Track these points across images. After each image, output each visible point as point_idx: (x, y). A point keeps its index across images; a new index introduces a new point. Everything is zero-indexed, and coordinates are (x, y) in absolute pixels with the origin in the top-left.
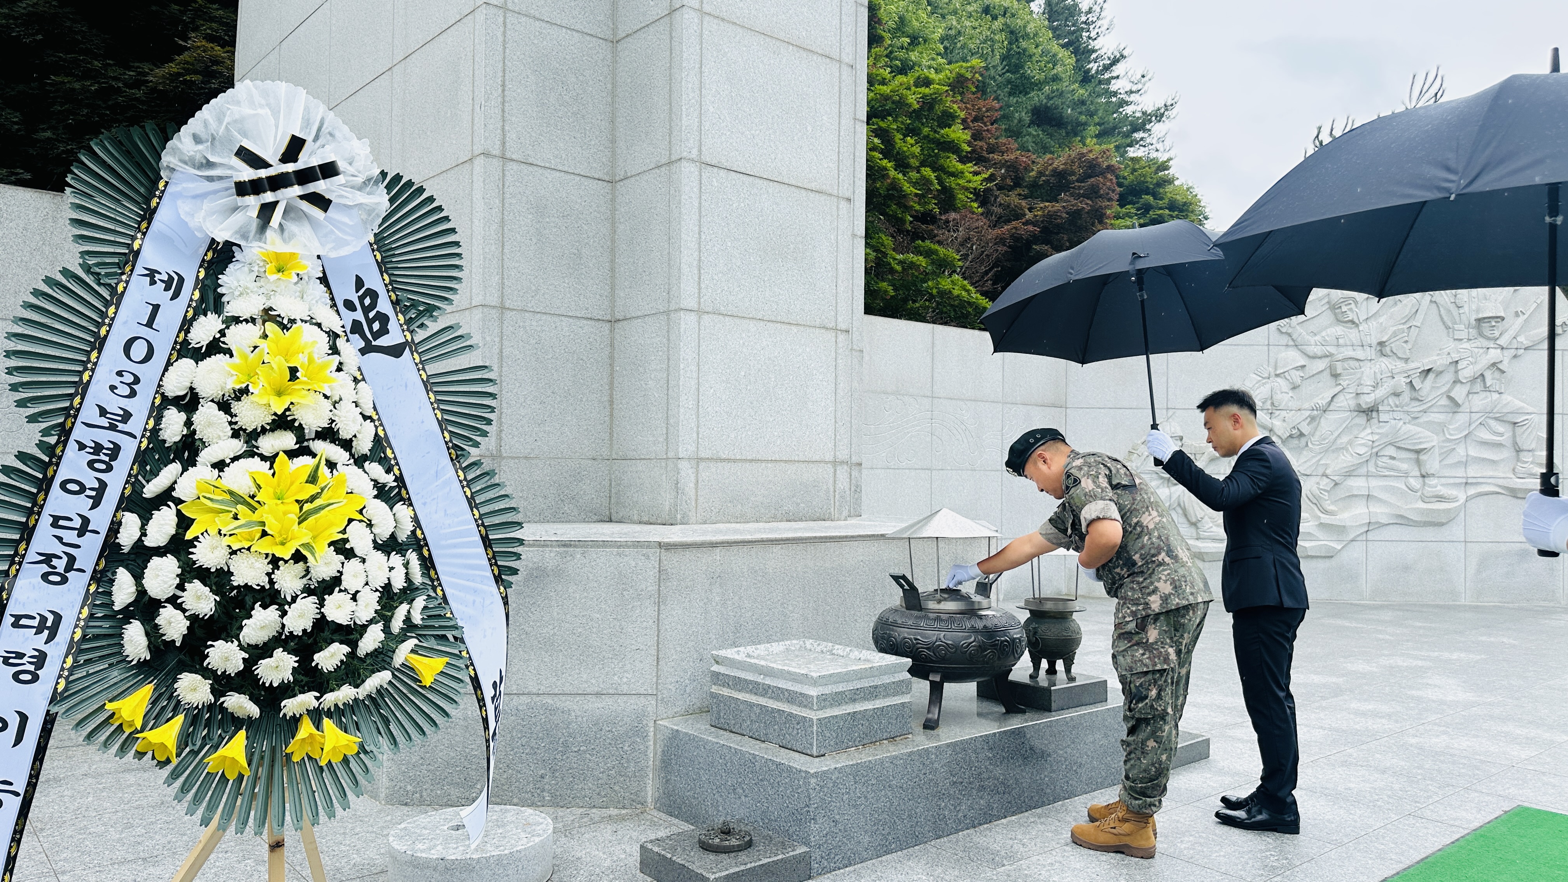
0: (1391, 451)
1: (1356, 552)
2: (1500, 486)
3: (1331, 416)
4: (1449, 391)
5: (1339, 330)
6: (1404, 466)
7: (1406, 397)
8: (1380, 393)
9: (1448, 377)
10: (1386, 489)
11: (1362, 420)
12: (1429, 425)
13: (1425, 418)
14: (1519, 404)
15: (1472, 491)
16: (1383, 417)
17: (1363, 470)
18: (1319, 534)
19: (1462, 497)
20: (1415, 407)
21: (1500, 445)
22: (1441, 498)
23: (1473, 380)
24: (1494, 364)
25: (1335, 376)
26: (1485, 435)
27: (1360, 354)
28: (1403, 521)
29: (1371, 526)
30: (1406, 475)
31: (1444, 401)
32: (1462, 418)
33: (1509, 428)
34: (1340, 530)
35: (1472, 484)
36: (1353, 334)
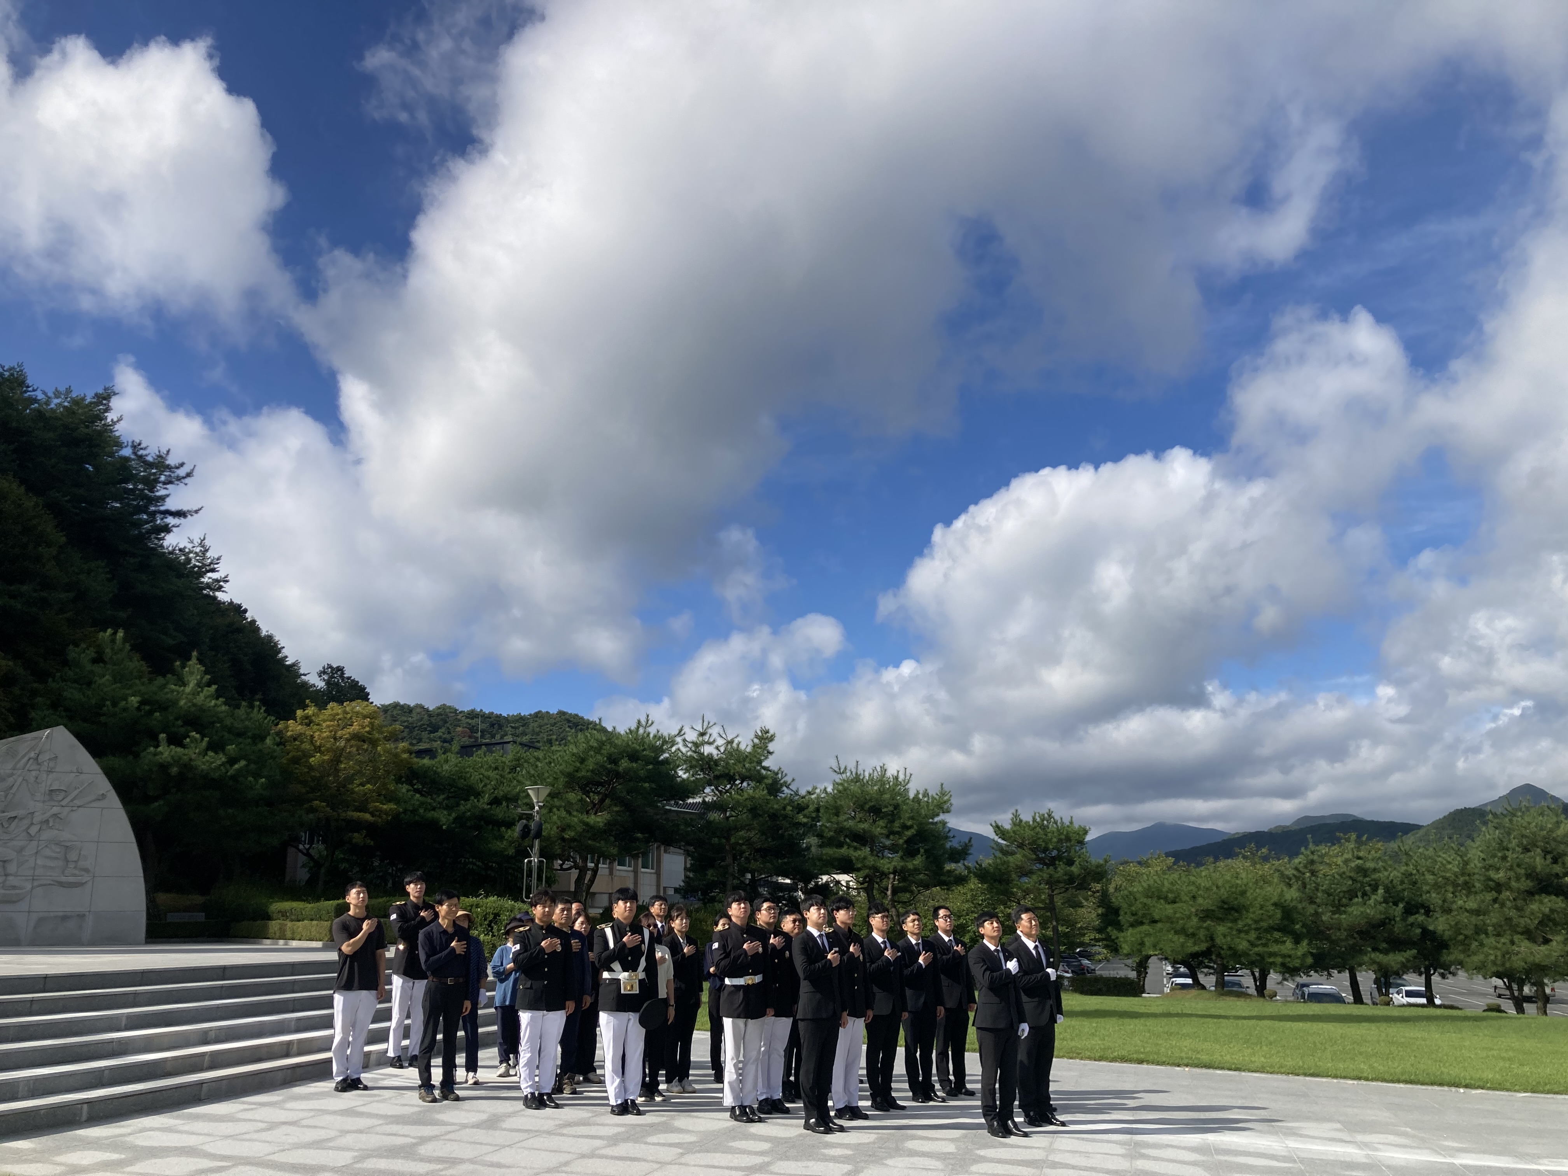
2: (53, 881)
4: (28, 828)
9: (26, 822)
14: (69, 836)
15: (36, 883)
19: (29, 886)
21: (57, 858)
22: (14, 887)
24: (55, 815)
31: (23, 834)
32: (34, 843)
33: (63, 850)
35: (37, 880)
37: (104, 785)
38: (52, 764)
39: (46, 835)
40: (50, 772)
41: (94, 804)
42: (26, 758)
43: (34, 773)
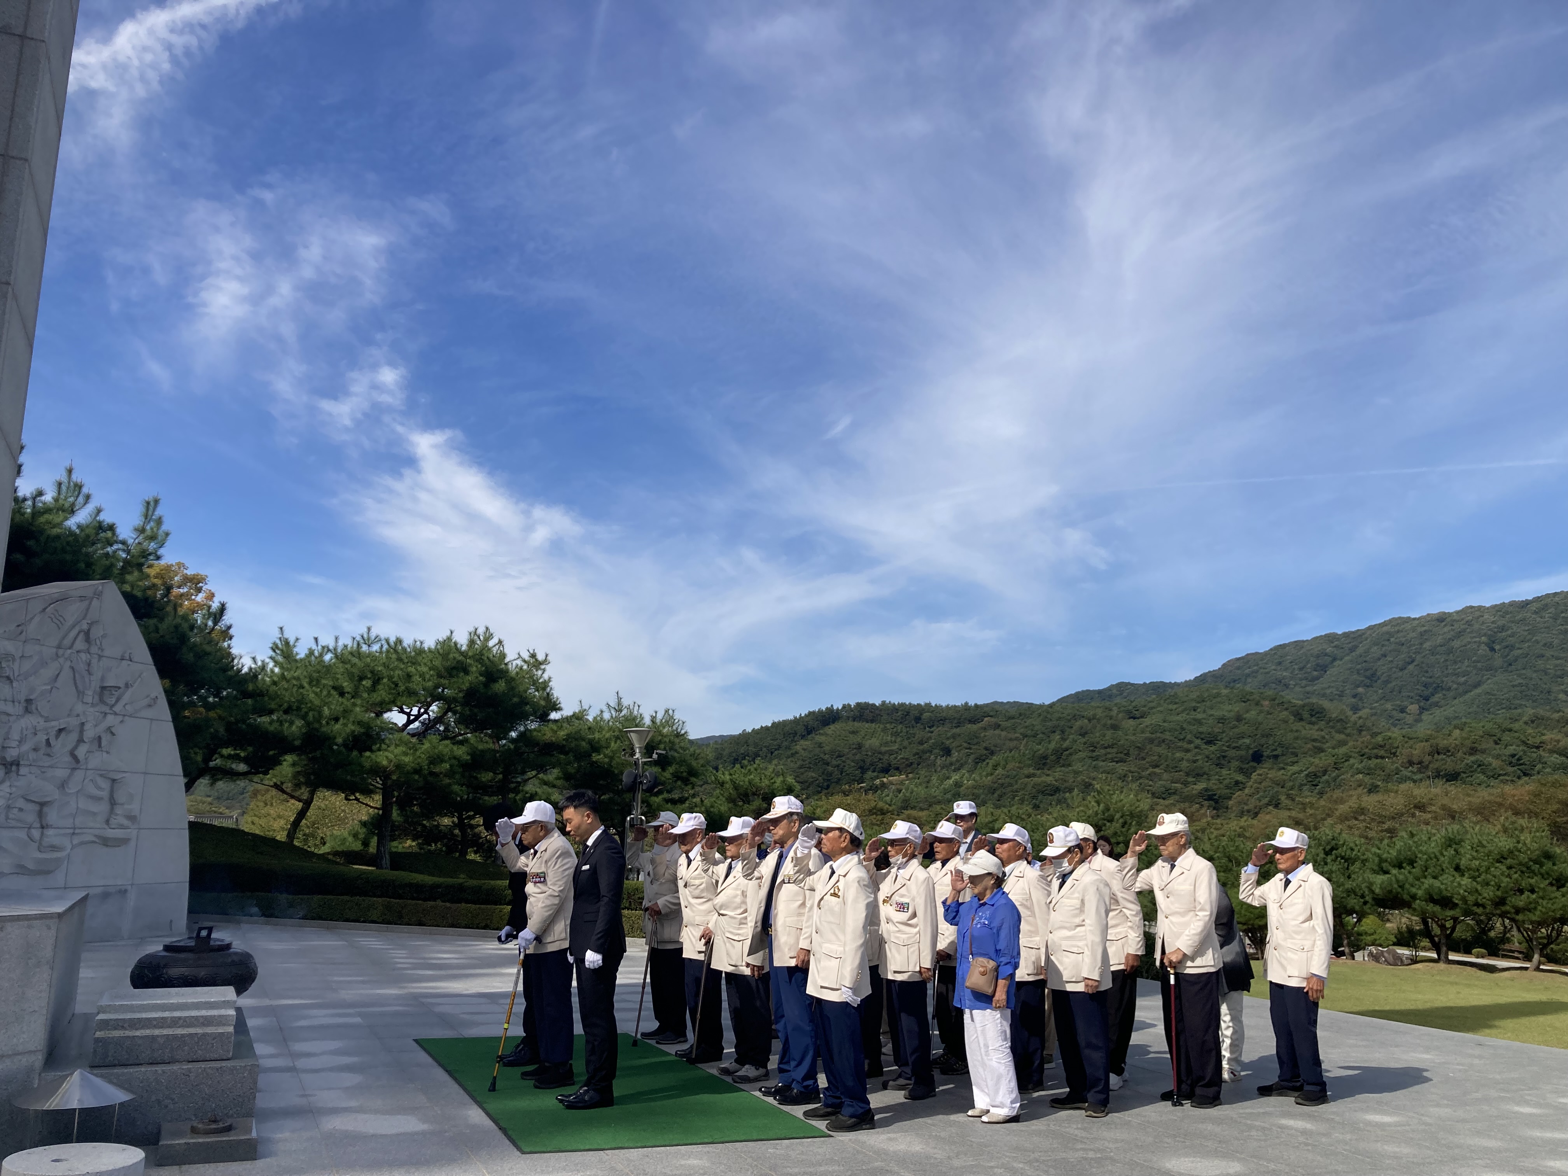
0: (21, 803)
2: (96, 836)
4: (74, 748)
6: (29, 818)
7: (42, 752)
8: (23, 748)
9: (75, 737)
10: (11, 839)
11: (9, 773)
12: (53, 779)
13: (51, 773)
14: (119, 763)
15: (76, 841)
19: (67, 845)
20: (46, 762)
21: (99, 799)
22: (54, 848)
23: (93, 741)
24: (108, 728)
26: (92, 790)
27: (10, 709)
30: (29, 826)
31: (68, 759)
32: (80, 774)
33: (109, 786)
35: (78, 834)
36: (7, 690)
39: (95, 760)
40: (102, 656)
42: (75, 631)
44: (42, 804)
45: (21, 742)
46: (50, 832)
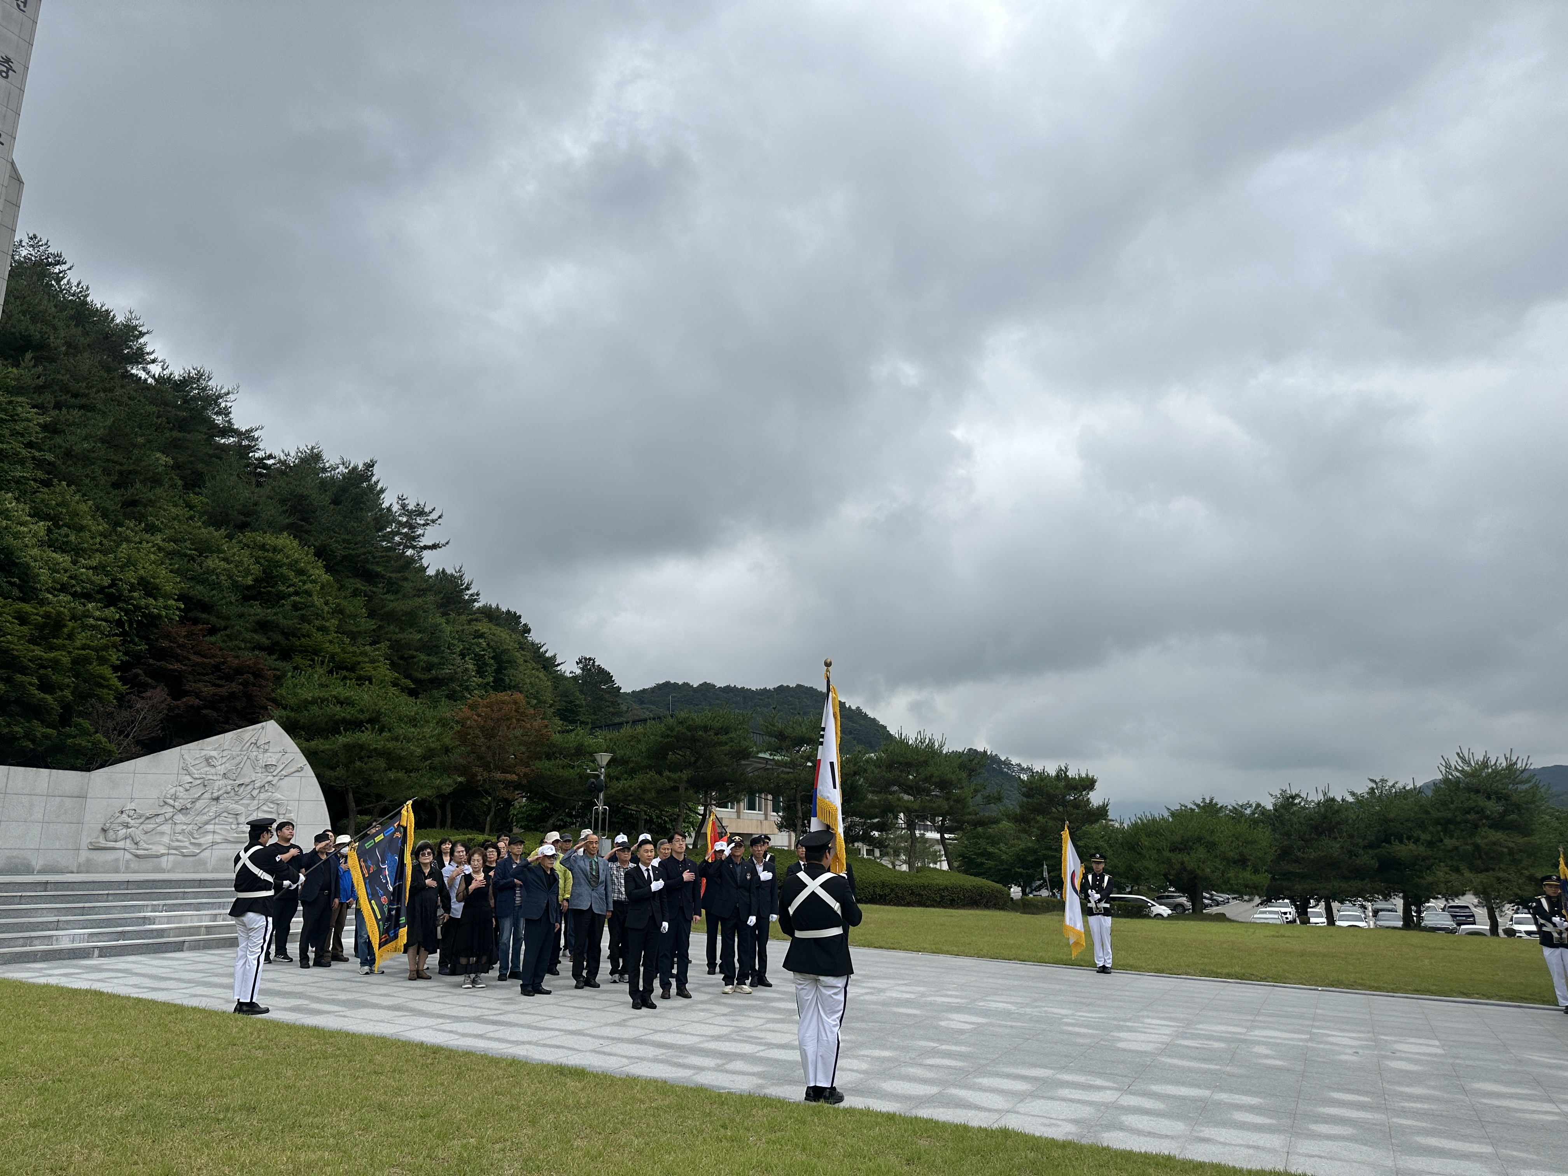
0: (225, 814)
1: (207, 853)
3: (201, 801)
5: (208, 769)
6: (231, 820)
7: (232, 794)
8: (220, 792)
9: (251, 787)
10: (221, 829)
11: (214, 803)
12: (242, 805)
13: (241, 802)
14: (279, 796)
16: (221, 801)
17: (213, 822)
18: (191, 847)
20: (237, 798)
23: (261, 788)
24: (269, 782)
25: (205, 786)
26: (265, 808)
27: (215, 778)
28: (227, 841)
29: (214, 843)
30: (231, 823)
31: (249, 796)
32: (256, 802)
33: (275, 807)
34: (199, 845)
36: (213, 770)
37: (303, 761)
38: (266, 747)
39: (263, 796)
40: (266, 751)
41: (297, 774)
42: (249, 744)
43: (255, 753)
44: (237, 815)
45: (218, 791)
46: (241, 826)
